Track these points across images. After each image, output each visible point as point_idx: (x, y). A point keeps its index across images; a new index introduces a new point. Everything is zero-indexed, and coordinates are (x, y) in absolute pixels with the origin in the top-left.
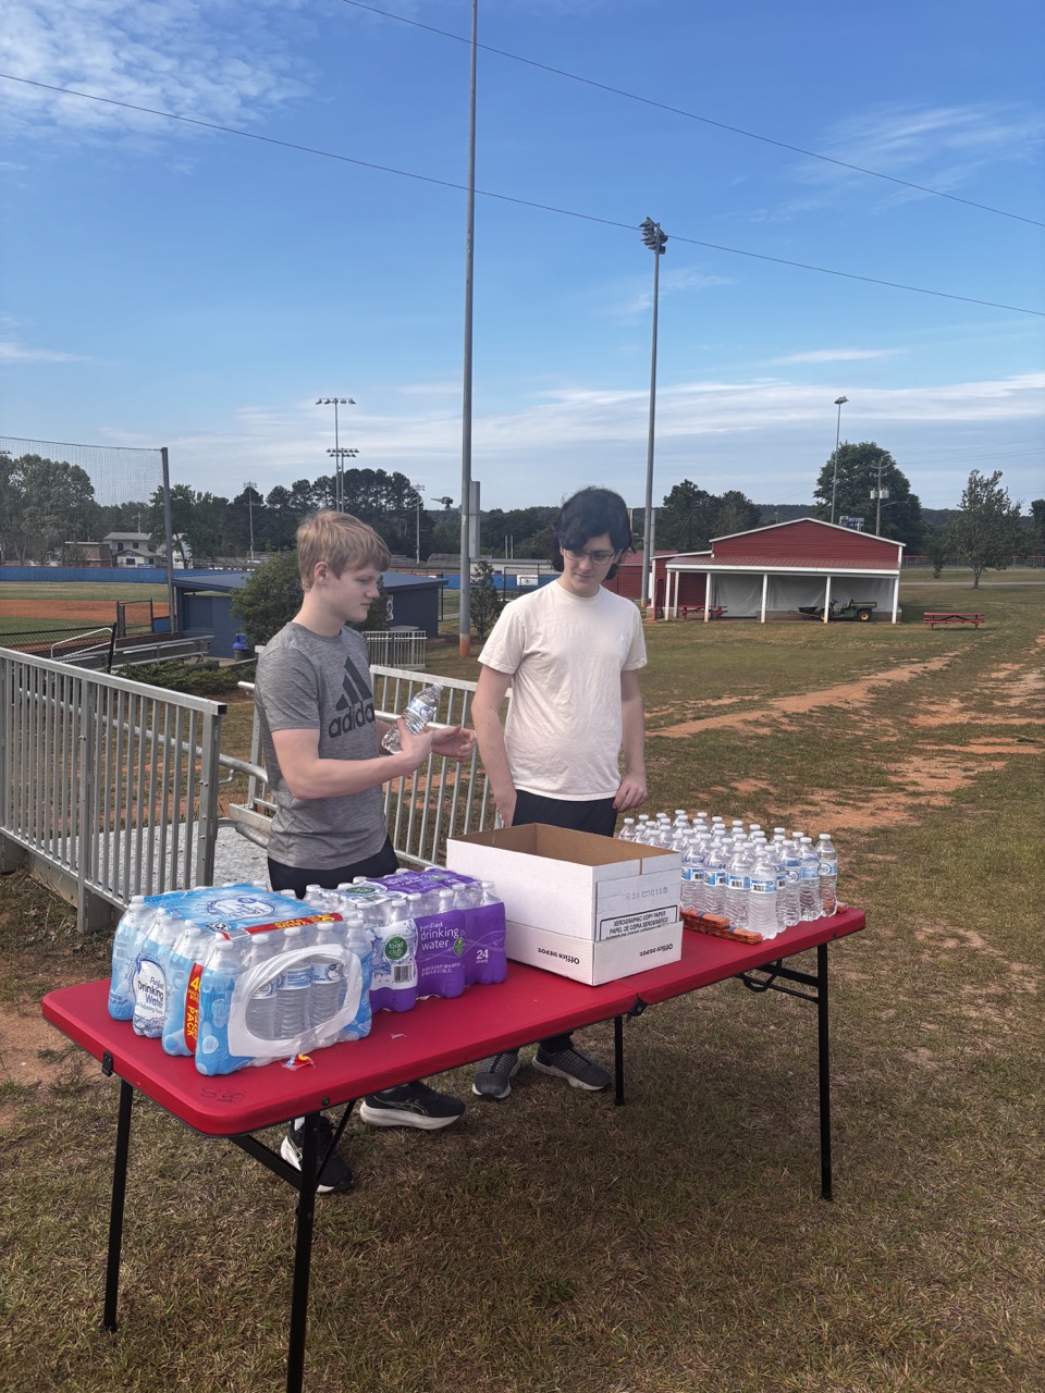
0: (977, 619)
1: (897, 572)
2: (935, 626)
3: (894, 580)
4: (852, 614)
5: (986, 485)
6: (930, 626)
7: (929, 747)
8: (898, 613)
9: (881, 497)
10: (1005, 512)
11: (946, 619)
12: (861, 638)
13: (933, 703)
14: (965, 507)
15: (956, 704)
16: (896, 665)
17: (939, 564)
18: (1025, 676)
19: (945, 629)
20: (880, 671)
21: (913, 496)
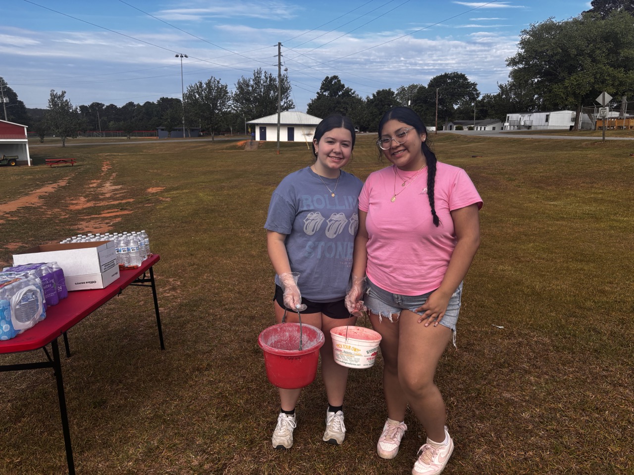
0: (72, 161)
1: (26, 140)
2: (52, 166)
3: (25, 145)
4: (5, 162)
5: (59, 97)
6: (49, 166)
7: (86, 217)
8: (30, 161)
9: (5, 102)
10: (71, 111)
11: (57, 162)
12: (16, 174)
13: (72, 200)
14: (51, 108)
15: (83, 199)
16: (43, 185)
17: (42, 136)
18: (104, 185)
19: (58, 167)
20: (37, 189)
21: (20, 101)
